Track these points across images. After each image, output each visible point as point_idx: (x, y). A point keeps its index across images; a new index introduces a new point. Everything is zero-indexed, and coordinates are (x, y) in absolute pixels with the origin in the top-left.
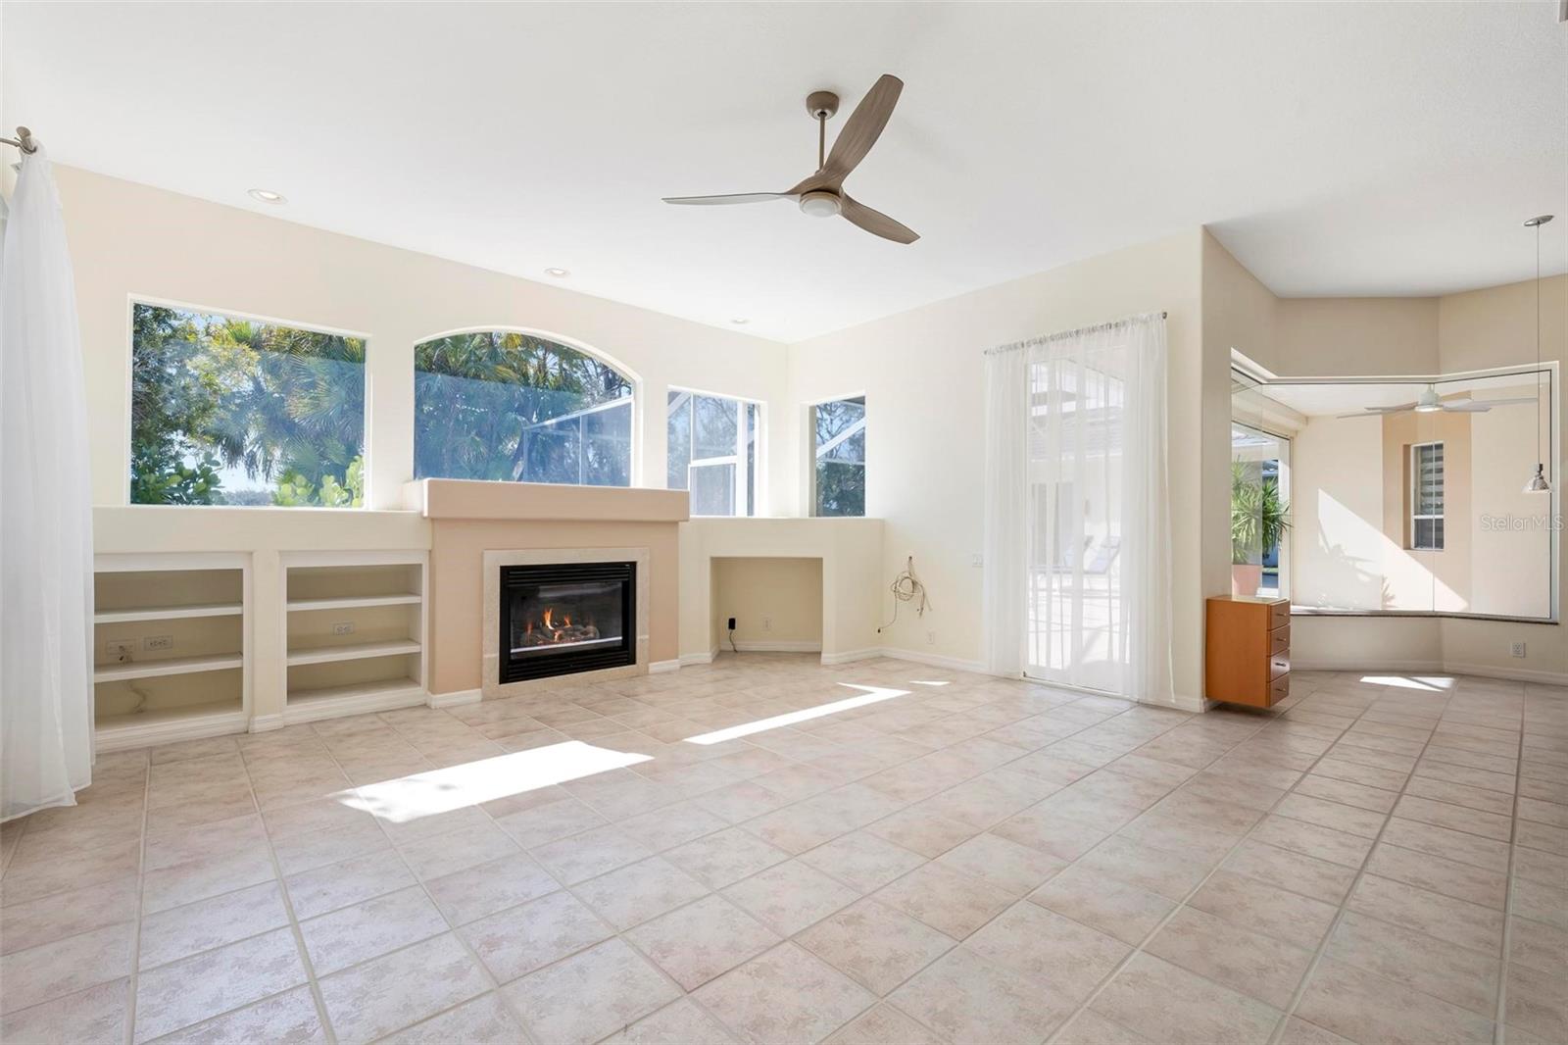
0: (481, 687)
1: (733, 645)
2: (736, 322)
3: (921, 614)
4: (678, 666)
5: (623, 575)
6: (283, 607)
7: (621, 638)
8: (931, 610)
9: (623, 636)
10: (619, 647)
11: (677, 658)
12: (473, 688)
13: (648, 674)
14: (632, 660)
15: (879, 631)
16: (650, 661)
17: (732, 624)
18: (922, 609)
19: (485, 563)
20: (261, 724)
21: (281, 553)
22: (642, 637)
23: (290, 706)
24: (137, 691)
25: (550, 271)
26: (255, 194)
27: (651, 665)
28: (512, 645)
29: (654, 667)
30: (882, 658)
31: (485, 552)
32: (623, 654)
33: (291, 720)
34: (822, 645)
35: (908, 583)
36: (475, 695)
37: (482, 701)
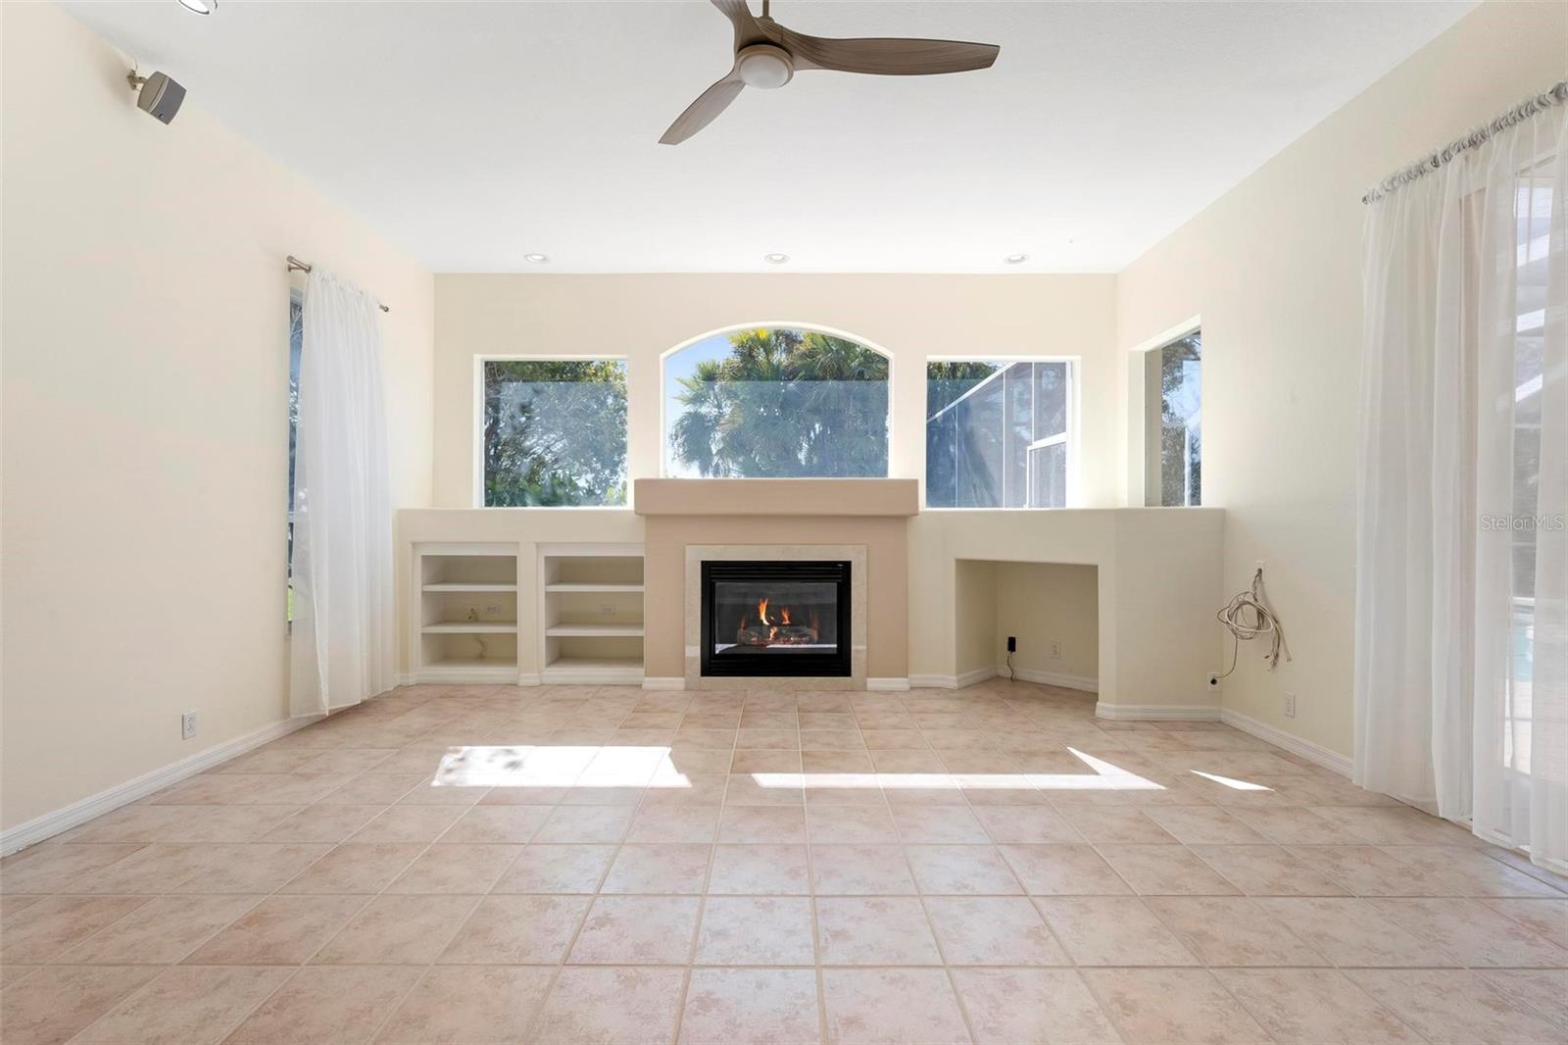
0: (683, 676)
1: (1012, 670)
2: (1010, 261)
3: (1275, 664)
4: (906, 687)
5: (839, 573)
6: (542, 588)
7: (835, 646)
8: (1289, 660)
9: (838, 643)
10: (833, 655)
11: (906, 677)
12: (677, 676)
13: (866, 690)
14: (847, 672)
15: (1214, 682)
16: (868, 676)
17: (1012, 644)
18: (1277, 656)
19: (687, 559)
20: (528, 678)
21: (538, 545)
22: (858, 647)
23: (549, 669)
24: (481, 642)
25: (769, 258)
26: (529, 258)
27: (869, 680)
28: (717, 640)
29: (873, 683)
30: (1216, 725)
31: (687, 547)
32: (837, 664)
33: (547, 681)
34: (1097, 684)
35: (1250, 612)
36: (678, 683)
37: (686, 690)
